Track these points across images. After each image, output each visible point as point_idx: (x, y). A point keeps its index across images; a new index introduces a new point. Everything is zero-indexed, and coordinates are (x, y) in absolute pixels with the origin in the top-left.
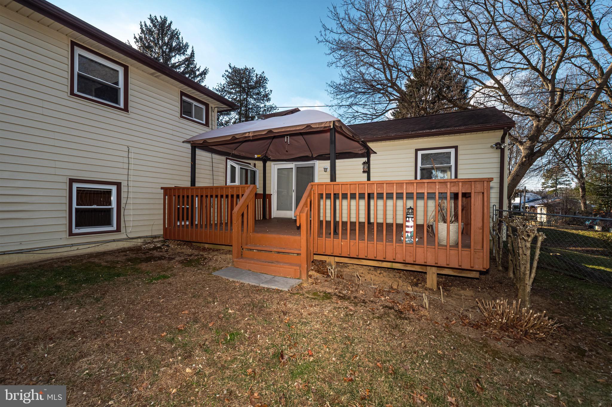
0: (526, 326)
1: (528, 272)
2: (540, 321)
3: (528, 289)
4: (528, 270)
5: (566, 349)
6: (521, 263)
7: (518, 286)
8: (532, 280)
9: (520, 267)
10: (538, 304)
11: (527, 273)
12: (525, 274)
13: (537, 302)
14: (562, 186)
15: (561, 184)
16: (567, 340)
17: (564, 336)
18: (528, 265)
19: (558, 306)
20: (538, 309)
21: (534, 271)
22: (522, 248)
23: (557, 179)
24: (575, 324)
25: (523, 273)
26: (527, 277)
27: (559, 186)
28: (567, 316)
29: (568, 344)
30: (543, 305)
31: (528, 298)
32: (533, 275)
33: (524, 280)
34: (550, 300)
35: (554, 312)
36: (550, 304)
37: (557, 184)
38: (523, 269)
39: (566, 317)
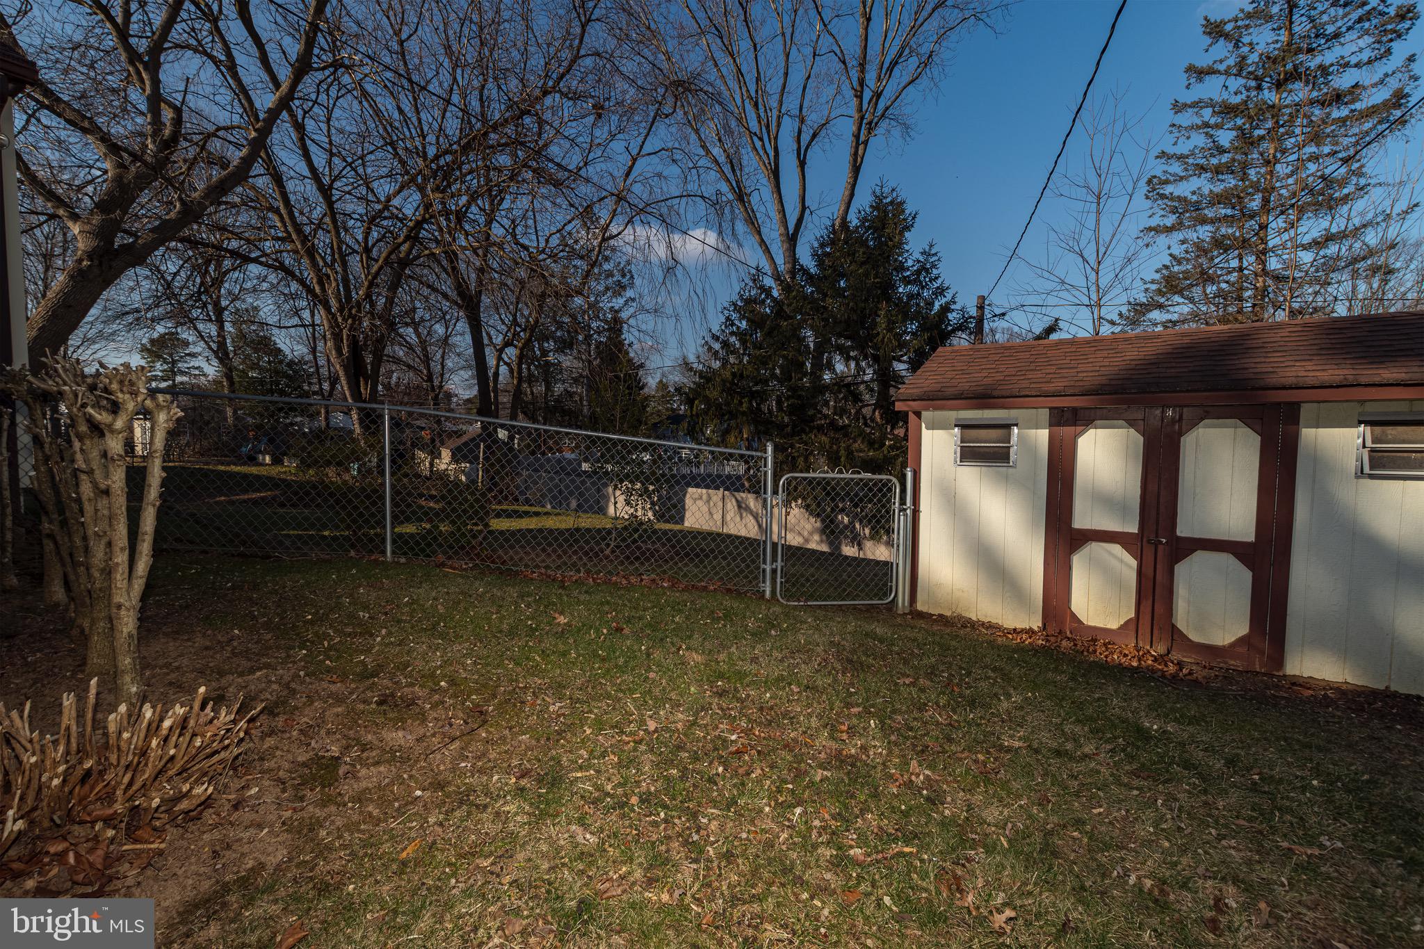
0: (130, 784)
1: (121, 558)
2: (188, 736)
3: (128, 623)
4: (122, 549)
5: (284, 791)
6: (90, 533)
7: (86, 624)
8: (138, 585)
9: (87, 550)
10: (167, 665)
11: (119, 560)
12: (108, 572)
13: (161, 662)
14: (185, 379)
15: (182, 373)
16: (278, 753)
17: (270, 742)
18: (122, 529)
19: (229, 649)
20: (171, 684)
21: (145, 547)
22: (90, 472)
23: (174, 362)
24: (287, 686)
25: (102, 571)
26: (120, 576)
27: (179, 379)
28: (260, 669)
29: (287, 766)
30: (185, 662)
31: (128, 661)
32: (142, 566)
33: (108, 591)
34: (204, 635)
35: (222, 674)
36: (207, 648)
37: (174, 374)
38: (99, 552)
39: (259, 674)
